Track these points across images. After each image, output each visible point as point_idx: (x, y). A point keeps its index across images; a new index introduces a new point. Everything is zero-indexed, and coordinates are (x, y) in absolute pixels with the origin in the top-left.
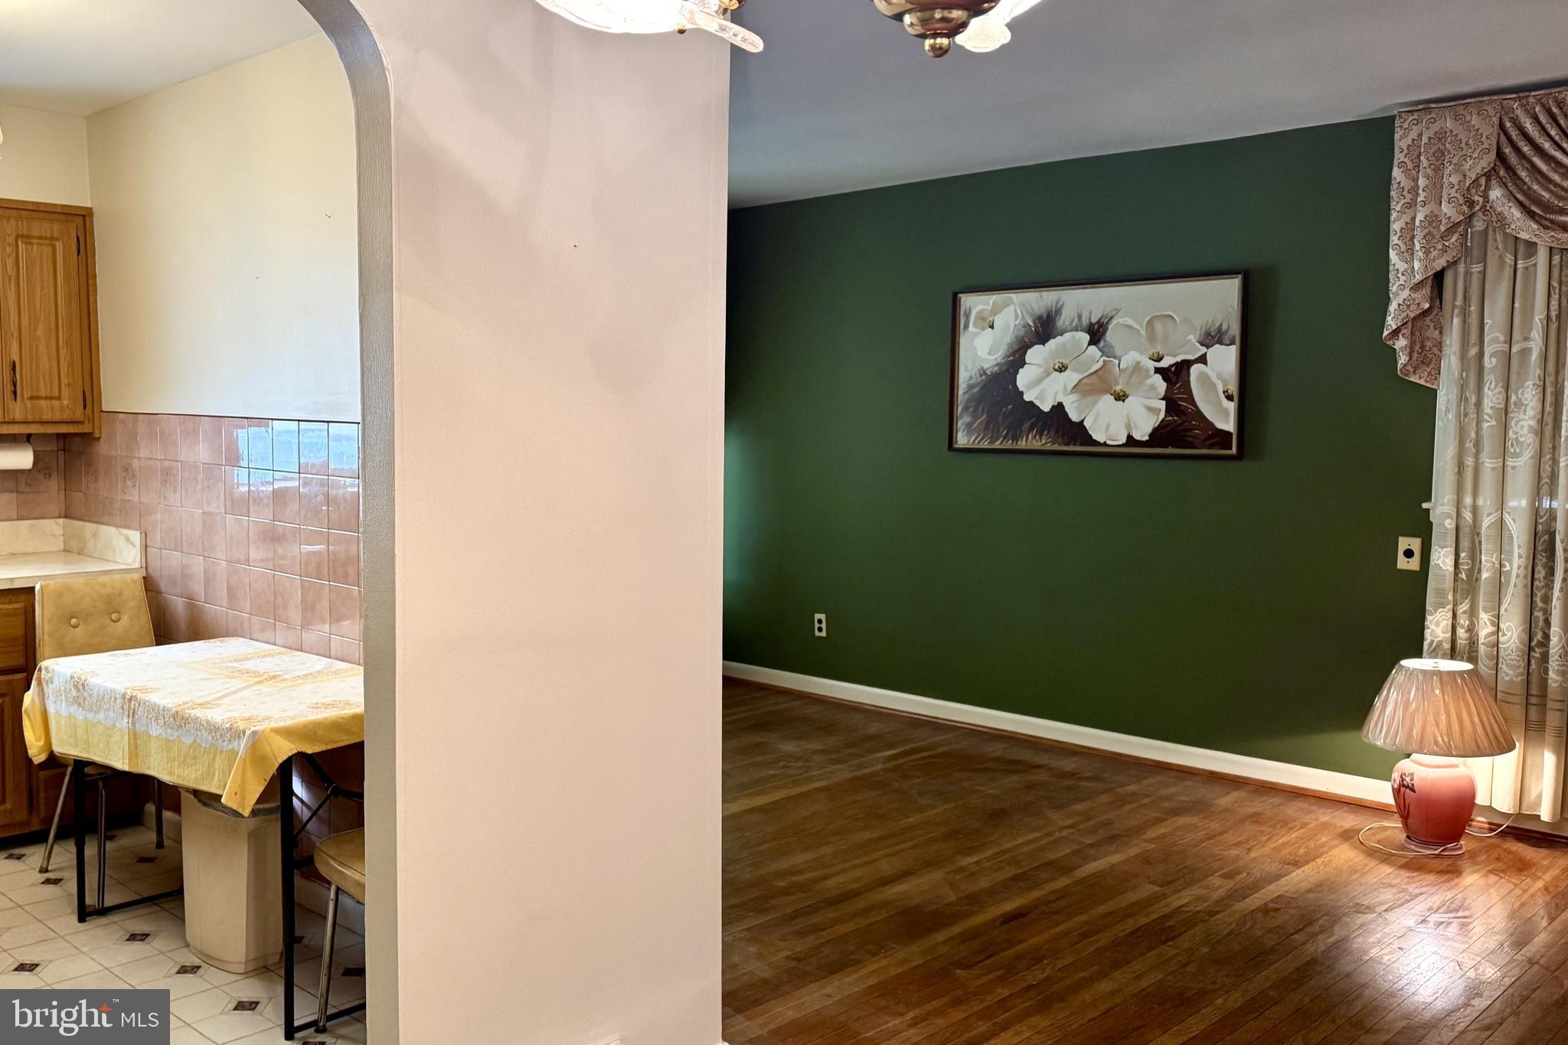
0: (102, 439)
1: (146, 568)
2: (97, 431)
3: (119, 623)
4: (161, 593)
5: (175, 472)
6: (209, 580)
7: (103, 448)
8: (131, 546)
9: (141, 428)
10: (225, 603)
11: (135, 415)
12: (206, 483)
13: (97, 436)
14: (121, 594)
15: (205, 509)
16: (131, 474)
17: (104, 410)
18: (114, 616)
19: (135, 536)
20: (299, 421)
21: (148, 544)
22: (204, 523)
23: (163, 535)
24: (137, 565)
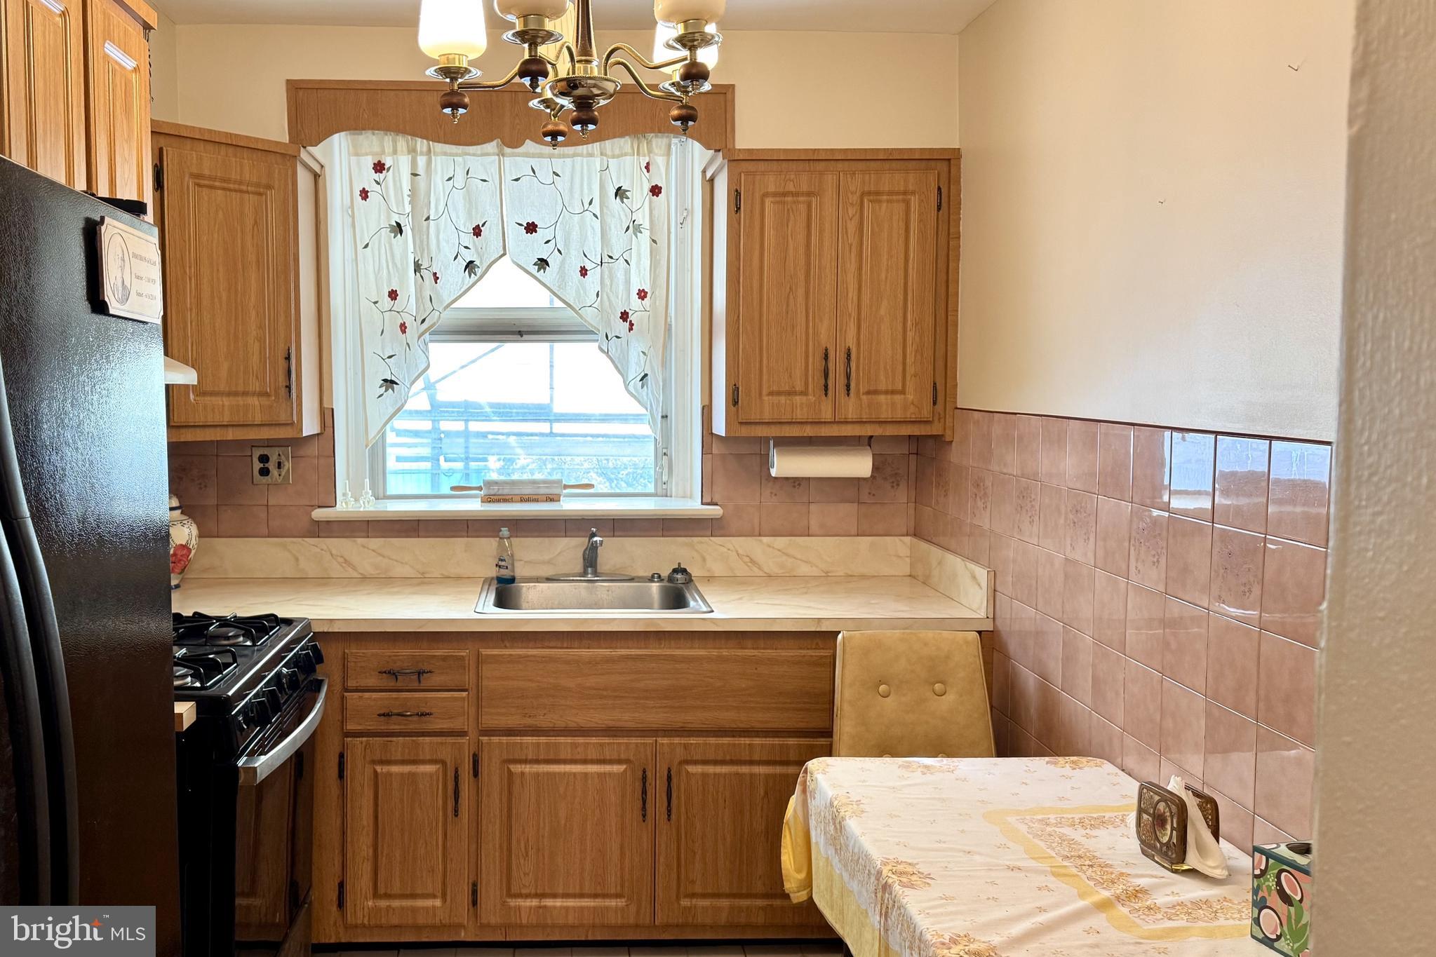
0: (954, 444)
1: (994, 618)
2: (948, 432)
3: (943, 697)
4: (1009, 658)
5: (1033, 497)
6: (1069, 659)
7: (954, 455)
8: (977, 587)
9: (997, 430)
10: (1089, 700)
11: (991, 414)
12: (1071, 516)
13: (948, 439)
14: (948, 657)
15: (1071, 556)
16: (982, 492)
17: (958, 407)
18: (938, 687)
19: (982, 574)
20: (1217, 433)
21: (998, 588)
22: (1066, 576)
23: (1014, 579)
24: (982, 614)
